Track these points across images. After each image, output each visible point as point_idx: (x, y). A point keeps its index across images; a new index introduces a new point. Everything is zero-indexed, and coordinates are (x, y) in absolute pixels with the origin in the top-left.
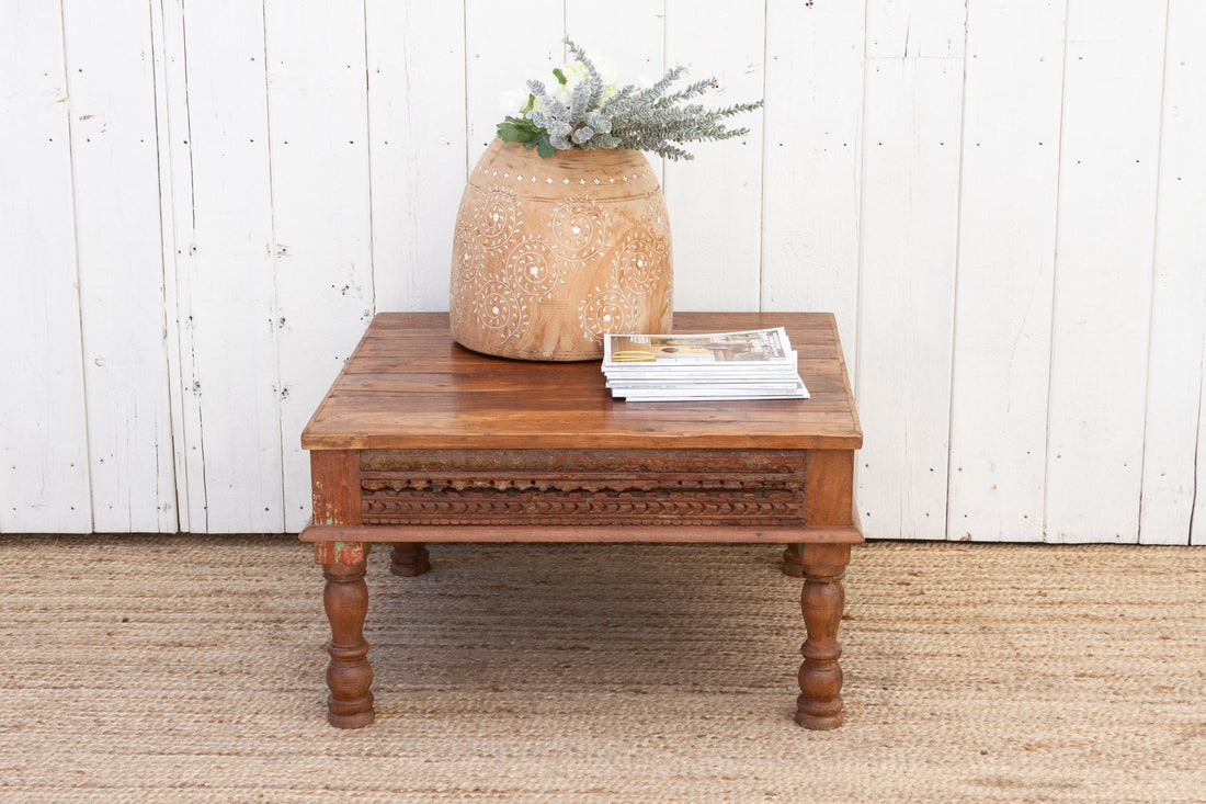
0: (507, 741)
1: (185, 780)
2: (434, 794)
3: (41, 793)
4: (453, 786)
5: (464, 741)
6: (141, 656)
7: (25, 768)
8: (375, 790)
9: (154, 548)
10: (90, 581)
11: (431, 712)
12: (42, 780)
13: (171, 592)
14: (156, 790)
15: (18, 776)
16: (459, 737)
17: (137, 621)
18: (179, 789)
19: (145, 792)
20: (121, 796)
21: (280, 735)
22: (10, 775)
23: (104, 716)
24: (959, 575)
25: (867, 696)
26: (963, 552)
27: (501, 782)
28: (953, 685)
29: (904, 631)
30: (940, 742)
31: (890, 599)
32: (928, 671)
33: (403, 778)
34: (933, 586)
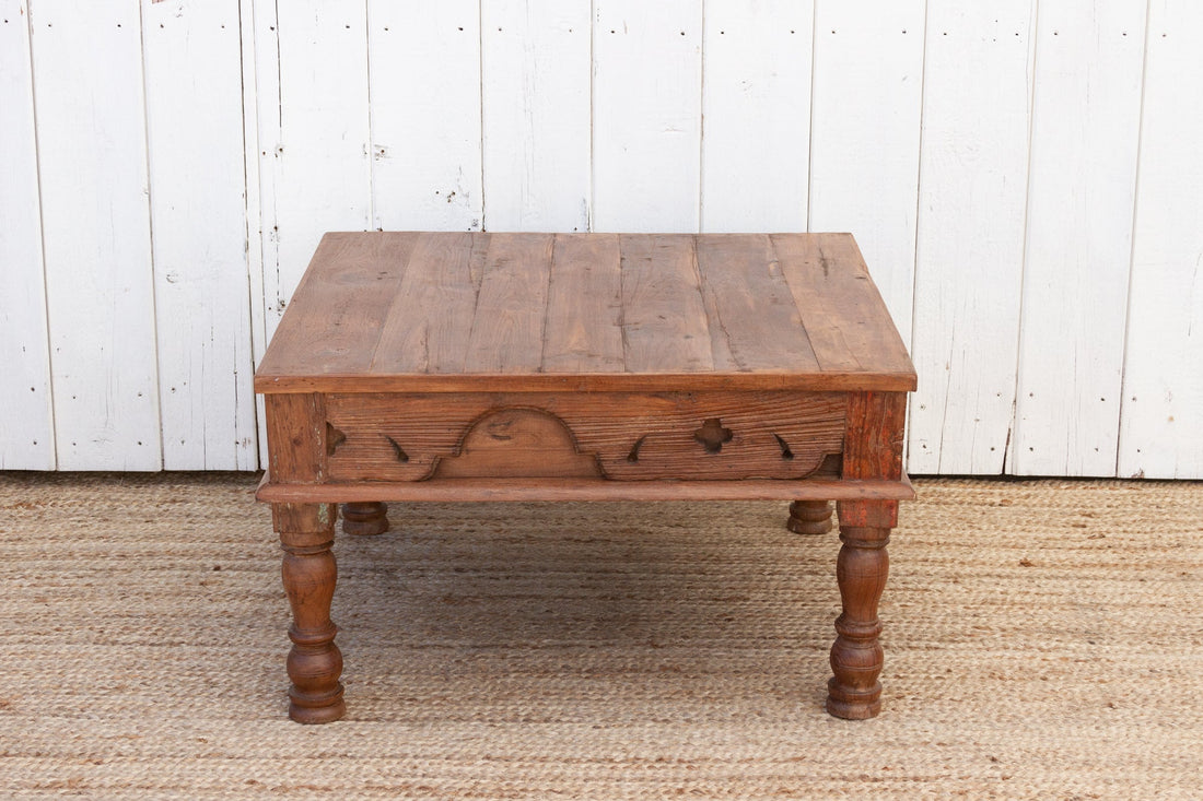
0: (681, 704)
1: (323, 749)
2: (611, 765)
3: (161, 765)
4: (632, 756)
5: (632, 704)
6: (244, 608)
7: (137, 736)
8: (543, 760)
9: (232, 487)
10: (167, 525)
11: (587, 671)
12: (160, 750)
13: (260, 537)
14: (293, 761)
15: (131, 744)
16: (625, 699)
17: (229, 569)
18: (319, 760)
19: (281, 764)
20: (253, 768)
21: (421, 698)
22: (122, 744)
23: (215, 676)
24: (1137, 517)
25: (1074, 651)
26: (1134, 491)
27: (685, 751)
28: (1165, 638)
29: (1095, 578)
30: (1168, 701)
31: (1068, 544)
32: (1134, 623)
33: (572, 747)
34: (1112, 529)
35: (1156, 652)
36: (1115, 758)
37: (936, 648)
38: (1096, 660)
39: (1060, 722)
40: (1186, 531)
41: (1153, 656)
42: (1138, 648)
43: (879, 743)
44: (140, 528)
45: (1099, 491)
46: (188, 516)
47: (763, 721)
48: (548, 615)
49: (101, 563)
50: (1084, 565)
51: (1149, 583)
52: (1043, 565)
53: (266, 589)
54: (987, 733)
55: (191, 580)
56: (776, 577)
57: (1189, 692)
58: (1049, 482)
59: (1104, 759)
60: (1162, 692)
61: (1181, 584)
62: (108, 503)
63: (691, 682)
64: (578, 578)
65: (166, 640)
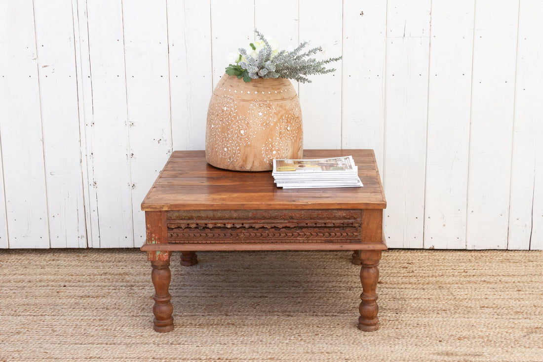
0: (232, 337)
1: (91, 355)
2: (200, 361)
4: (208, 357)
5: (213, 338)
6: (72, 302)
7: (22, 351)
8: (176, 359)
10: (50, 269)
11: (199, 325)
12: (29, 356)
14: (79, 360)
15: (18, 354)
16: (211, 336)
17: (70, 286)
18: (89, 360)
19: (74, 361)
21: (133, 336)
22: (15, 354)
23: (56, 328)
24: (429, 264)
25: (389, 317)
26: (430, 254)
27: (229, 355)
28: (426, 311)
29: (406, 288)
30: (421, 336)
31: (399, 275)
32: (416, 306)
33: (186, 354)
34: (418, 269)
35: (422, 317)
36: (394, 358)
37: (336, 316)
38: (397, 320)
39: (377, 344)
40: (447, 270)
41: (420, 319)
42: (415, 315)
43: (304, 353)
44: (39, 270)
45: (416, 254)
46: (58, 266)
47: (262, 344)
48: (189, 304)
49: (20, 284)
50: (403, 283)
51: (426, 290)
52: (386, 283)
53: (83, 294)
54: (347, 348)
55: (54, 291)
56: (280, 288)
57: (430, 333)
58: (397, 250)
59: (390, 358)
60: (420, 333)
61: (439, 291)
62: (28, 261)
63: (238, 329)
64: (203, 289)
65: (39, 314)
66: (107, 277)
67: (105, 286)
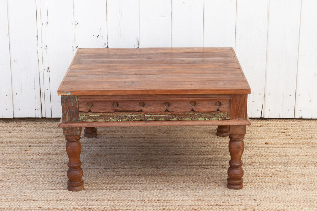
0: (165, 184)
1: (61, 198)
2: (144, 202)
3: (14, 203)
4: (150, 199)
5: (150, 185)
6: (38, 158)
7: (7, 194)
8: (125, 201)
9: (34, 123)
10: (15, 133)
11: (138, 175)
12: (13, 198)
13: (42, 137)
14: (52, 201)
15: (5, 197)
16: (149, 183)
17: (33, 146)
18: (60, 201)
19: (48, 202)
20: (40, 203)
21: (89, 183)
22: (2, 197)
23: (29, 177)
24: (300, 130)
25: (280, 169)
26: (299, 122)
27: (166, 198)
28: (307, 165)
29: (287, 148)
30: (306, 183)
31: (279, 138)
32: (297, 160)
33: (133, 197)
34: (292, 133)
35: (304, 169)
36: (290, 199)
38: (286, 171)
39: (275, 189)
40: (314, 134)
41: (303, 170)
42: (299, 168)
43: (222, 195)
44: (7, 134)
45: (289, 122)
46: (21, 131)
47: (189, 189)
48: (126, 159)
50: (284, 144)
51: (303, 149)
52: (272, 144)
53: (45, 152)
54: (254, 192)
55: (22, 150)
56: (193, 148)
57: (313, 180)
58: (274, 120)
59: (287, 199)
60: (305, 180)
61: (312, 149)
63: (168, 178)
64: (135, 148)
65: (15, 167)
66: (60, 139)
67: (60, 146)
